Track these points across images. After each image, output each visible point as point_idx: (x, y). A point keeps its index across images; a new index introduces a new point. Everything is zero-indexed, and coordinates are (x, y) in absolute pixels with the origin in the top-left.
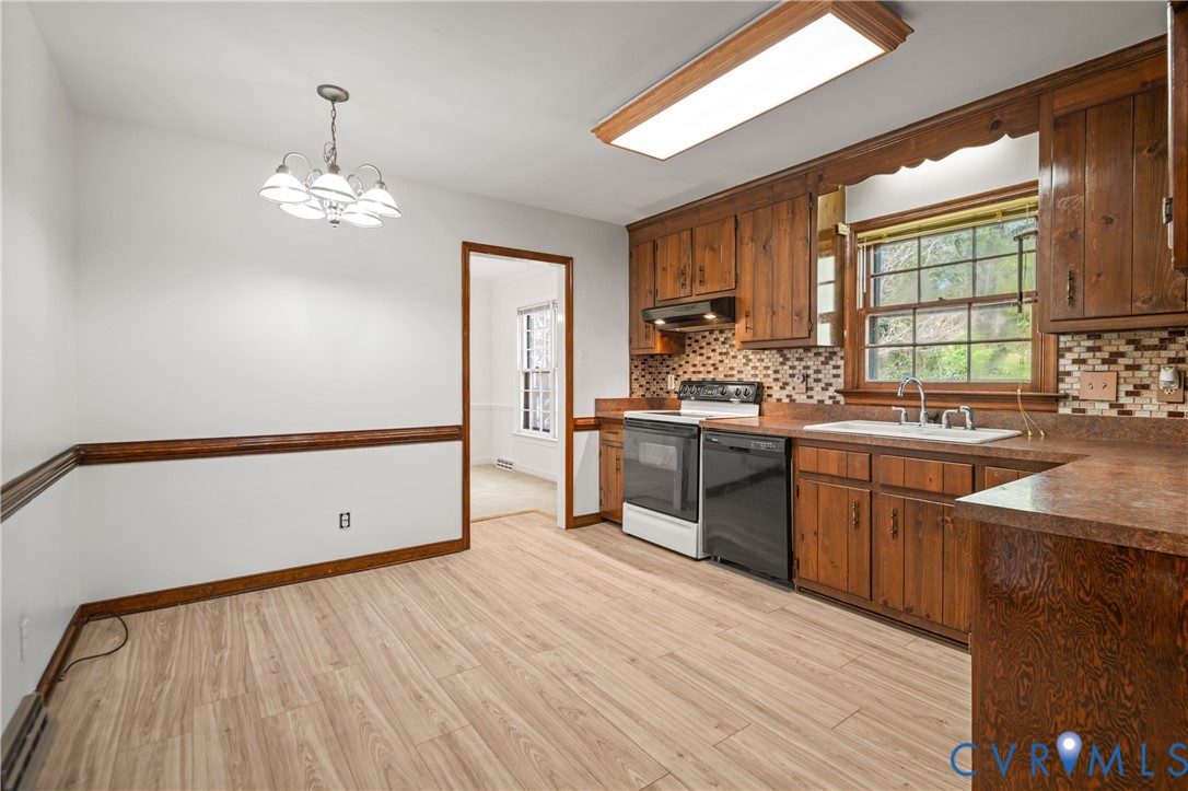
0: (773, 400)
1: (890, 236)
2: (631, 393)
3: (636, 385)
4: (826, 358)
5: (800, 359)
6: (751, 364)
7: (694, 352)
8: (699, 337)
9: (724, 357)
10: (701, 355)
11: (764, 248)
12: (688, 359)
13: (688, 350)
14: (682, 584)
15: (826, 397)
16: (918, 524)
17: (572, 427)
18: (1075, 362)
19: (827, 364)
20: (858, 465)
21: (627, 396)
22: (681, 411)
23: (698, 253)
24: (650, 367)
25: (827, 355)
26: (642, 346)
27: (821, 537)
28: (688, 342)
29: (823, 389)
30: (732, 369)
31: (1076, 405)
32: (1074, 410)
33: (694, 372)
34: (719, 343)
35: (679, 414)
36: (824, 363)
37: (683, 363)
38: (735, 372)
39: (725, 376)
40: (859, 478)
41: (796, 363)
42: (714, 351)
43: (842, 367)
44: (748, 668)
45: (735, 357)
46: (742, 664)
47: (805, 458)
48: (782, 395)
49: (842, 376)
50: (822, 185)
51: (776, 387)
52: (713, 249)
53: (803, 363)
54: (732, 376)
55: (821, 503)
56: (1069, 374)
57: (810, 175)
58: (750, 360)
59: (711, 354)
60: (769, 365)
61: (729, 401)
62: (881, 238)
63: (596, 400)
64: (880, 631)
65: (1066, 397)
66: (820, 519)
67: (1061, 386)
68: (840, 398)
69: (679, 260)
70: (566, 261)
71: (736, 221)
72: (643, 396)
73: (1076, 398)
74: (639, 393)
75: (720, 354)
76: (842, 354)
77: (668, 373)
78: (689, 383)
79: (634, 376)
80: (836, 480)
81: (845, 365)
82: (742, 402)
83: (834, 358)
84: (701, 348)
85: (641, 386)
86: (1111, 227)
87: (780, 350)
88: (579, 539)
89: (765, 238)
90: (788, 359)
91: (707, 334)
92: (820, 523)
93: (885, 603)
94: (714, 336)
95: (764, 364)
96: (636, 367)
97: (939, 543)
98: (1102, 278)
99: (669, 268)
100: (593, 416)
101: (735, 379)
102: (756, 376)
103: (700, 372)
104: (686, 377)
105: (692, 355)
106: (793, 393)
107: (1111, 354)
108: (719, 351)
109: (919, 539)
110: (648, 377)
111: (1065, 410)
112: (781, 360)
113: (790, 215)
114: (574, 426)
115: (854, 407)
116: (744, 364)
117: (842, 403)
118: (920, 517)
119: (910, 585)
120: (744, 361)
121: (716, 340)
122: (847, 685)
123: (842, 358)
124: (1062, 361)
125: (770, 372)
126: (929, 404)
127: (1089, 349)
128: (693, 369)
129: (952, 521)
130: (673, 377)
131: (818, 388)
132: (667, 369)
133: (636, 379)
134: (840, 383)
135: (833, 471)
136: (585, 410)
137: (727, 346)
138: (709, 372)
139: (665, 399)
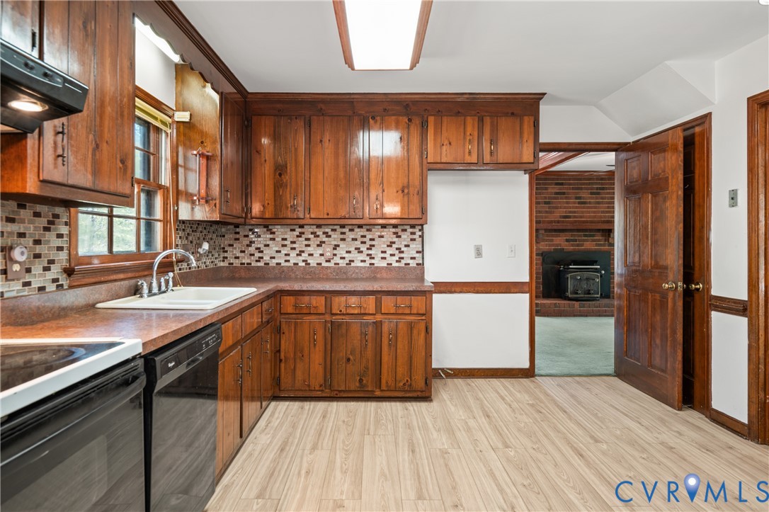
123: (66, 224)
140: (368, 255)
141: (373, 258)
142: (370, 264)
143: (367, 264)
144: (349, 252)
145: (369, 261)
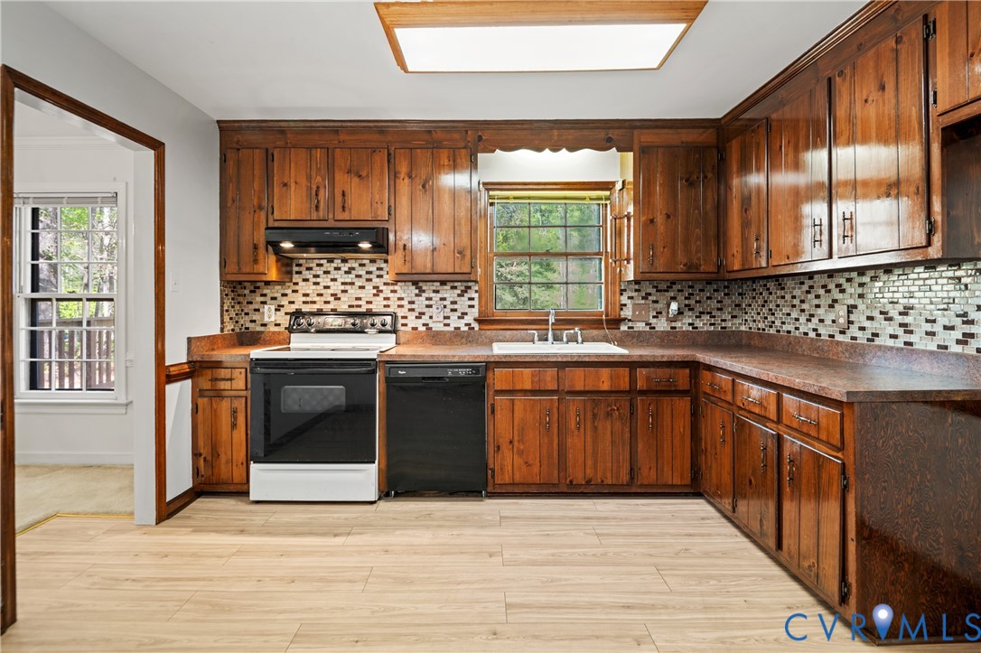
0: (408, 329)
1: (515, 198)
2: (222, 330)
3: (226, 318)
4: (462, 291)
5: (437, 292)
6: (382, 295)
7: (306, 280)
8: (313, 265)
9: (348, 287)
10: (316, 284)
11: (424, 186)
12: (296, 288)
13: (296, 278)
14: (398, 532)
15: (461, 324)
16: (595, 416)
17: (163, 378)
18: (629, 298)
19: (463, 296)
20: (549, 379)
21: (218, 332)
22: (291, 345)
23: (339, 176)
24: (239, 295)
25: (463, 288)
26: (247, 270)
27: (516, 444)
28: (295, 269)
29: (459, 318)
30: (359, 299)
31: (630, 324)
32: (629, 328)
33: (304, 302)
34: (342, 272)
35: (289, 349)
36: (460, 295)
37: (289, 291)
38: (362, 302)
39: (350, 306)
40: (550, 388)
41: (432, 295)
42: (334, 280)
43: (477, 299)
44: (566, 580)
45: (362, 287)
46: (560, 580)
47: (499, 379)
48: (419, 324)
49: (477, 307)
50: (481, 145)
51: (412, 316)
52: (360, 176)
53: (439, 295)
54: (360, 306)
55: (516, 415)
56: (625, 305)
57: (469, 132)
58: (382, 291)
59: (331, 284)
60: (403, 296)
61: (365, 332)
62: (508, 198)
63: (189, 340)
64: (572, 505)
65: (624, 319)
66: (516, 428)
67: (622, 313)
68: (476, 326)
69: (309, 178)
70: (156, 146)
71: (389, 155)
72: (233, 330)
73: (630, 320)
74: (229, 327)
75: (343, 284)
76: (477, 288)
77: (264, 303)
78: (298, 314)
79: (226, 308)
80: (529, 394)
81: (480, 297)
82: (381, 332)
83: (469, 291)
84: (316, 276)
85: (231, 319)
86: (669, 220)
87: (415, 283)
88: (198, 530)
89: (424, 177)
90: (424, 291)
91: (367, 262)
92: (516, 432)
93: (571, 482)
94: (334, 265)
95: (397, 295)
96: (227, 295)
97: (609, 427)
98: (666, 250)
99: (293, 185)
100: (185, 361)
101: (363, 309)
102: (388, 306)
103: (314, 302)
104: (292, 308)
105: (301, 284)
106: (429, 322)
107: (646, 294)
108: (340, 280)
109: (596, 427)
110: (237, 307)
111: (624, 328)
112: (417, 291)
113: (451, 162)
114: (166, 376)
115: (488, 332)
116: (374, 295)
117: (477, 329)
118: (596, 411)
119: (589, 463)
120: (375, 291)
121: (337, 269)
122: (625, 554)
123: (476, 291)
124: (622, 298)
125: (404, 303)
126: (554, 327)
127: (636, 290)
128: (305, 299)
129: (618, 409)
130: (273, 308)
131: (454, 316)
132: (262, 299)
133: (227, 311)
134: (475, 312)
135: (528, 386)
136: (177, 354)
137: (352, 276)
138: (327, 302)
139: (262, 332)
140: (901, 325)
141: (911, 332)
142: (906, 343)
143: (899, 343)
144: (870, 318)
145: (904, 338)
